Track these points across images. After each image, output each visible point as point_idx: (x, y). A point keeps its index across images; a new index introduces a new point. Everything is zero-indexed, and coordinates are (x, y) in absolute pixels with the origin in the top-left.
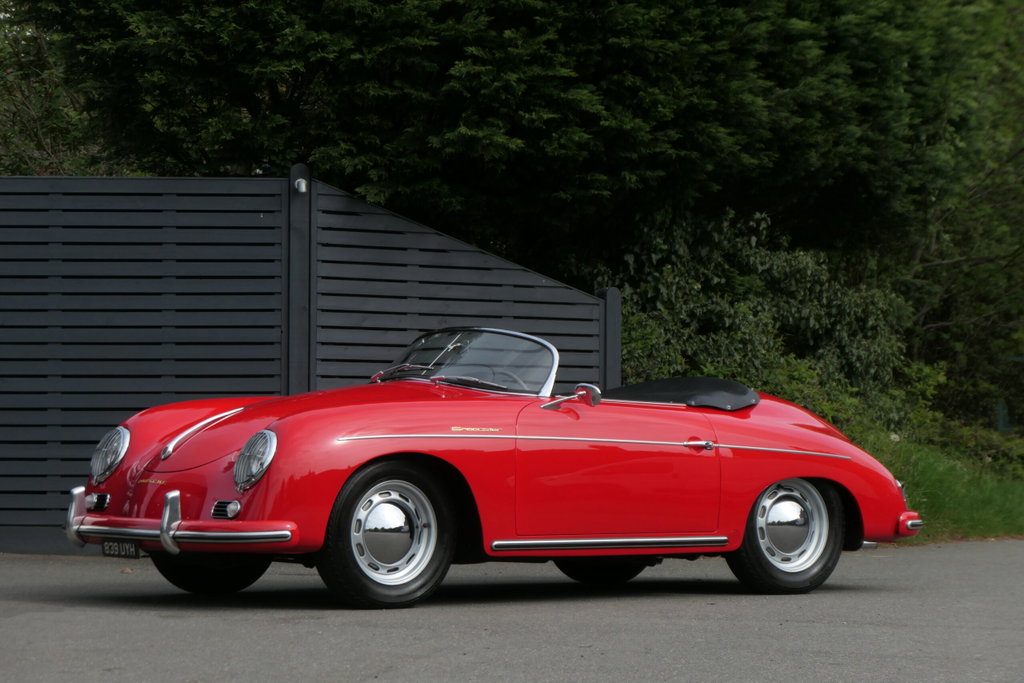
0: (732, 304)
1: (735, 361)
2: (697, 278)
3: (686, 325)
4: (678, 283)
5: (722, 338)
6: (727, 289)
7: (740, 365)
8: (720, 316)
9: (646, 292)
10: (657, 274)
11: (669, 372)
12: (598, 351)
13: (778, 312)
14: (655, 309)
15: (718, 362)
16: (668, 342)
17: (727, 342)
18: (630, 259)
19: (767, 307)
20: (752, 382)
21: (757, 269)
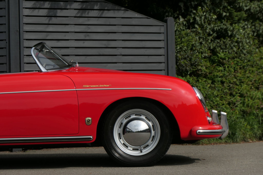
0: (231, 24)
1: (234, 51)
2: (215, 13)
3: (209, 35)
4: (205, 15)
5: (228, 41)
6: (230, 18)
7: (236, 53)
8: (226, 30)
9: (189, 20)
10: (195, 11)
11: (202, 57)
12: (164, 48)
13: (255, 28)
14: (195, 28)
15: (226, 52)
16: (201, 43)
17: (230, 42)
18: (182, 5)
19: (249, 26)
20: (242, 60)
21: (244, 9)
